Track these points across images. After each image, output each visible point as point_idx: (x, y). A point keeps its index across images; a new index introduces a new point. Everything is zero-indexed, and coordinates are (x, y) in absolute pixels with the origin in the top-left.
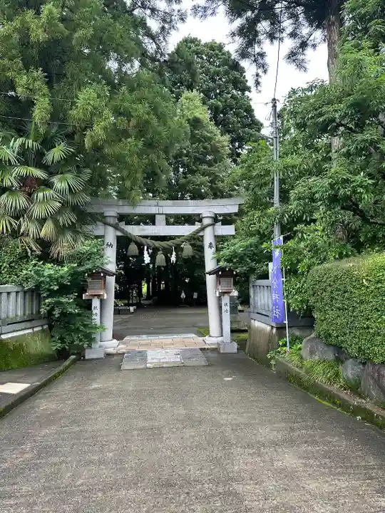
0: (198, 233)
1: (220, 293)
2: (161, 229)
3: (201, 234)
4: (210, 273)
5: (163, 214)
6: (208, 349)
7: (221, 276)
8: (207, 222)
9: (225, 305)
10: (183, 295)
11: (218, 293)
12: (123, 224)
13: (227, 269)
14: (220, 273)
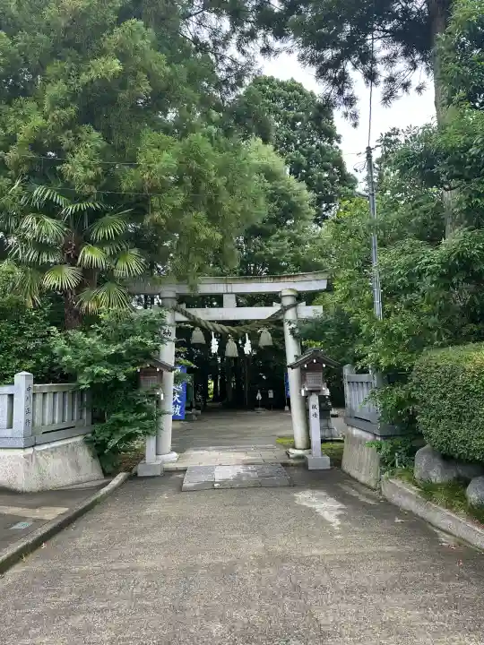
1: (306, 392)
2: (231, 312)
3: (281, 317)
4: (292, 367)
5: (232, 293)
6: (293, 465)
7: (307, 370)
8: (287, 301)
9: (314, 407)
10: (259, 396)
11: (303, 391)
12: (183, 306)
13: (315, 361)
14: (306, 366)
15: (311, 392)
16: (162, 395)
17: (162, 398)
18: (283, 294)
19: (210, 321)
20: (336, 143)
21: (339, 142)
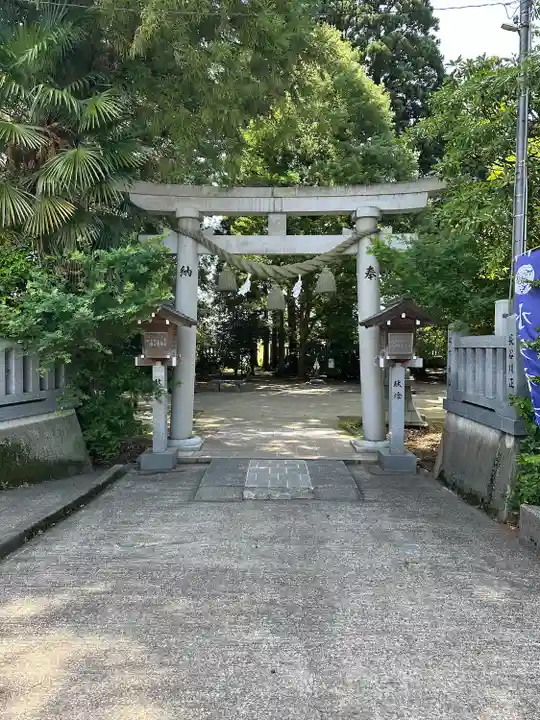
0: (346, 248)
1: (386, 361)
2: (278, 242)
3: (351, 251)
4: (367, 324)
5: (281, 213)
6: (359, 462)
7: (391, 329)
8: (365, 226)
9: (397, 384)
10: (316, 366)
11: (382, 361)
13: (404, 316)
14: (389, 323)
15: (393, 362)
16: (174, 359)
17: (174, 364)
18: (359, 215)
20: (431, 31)
21: (436, 29)
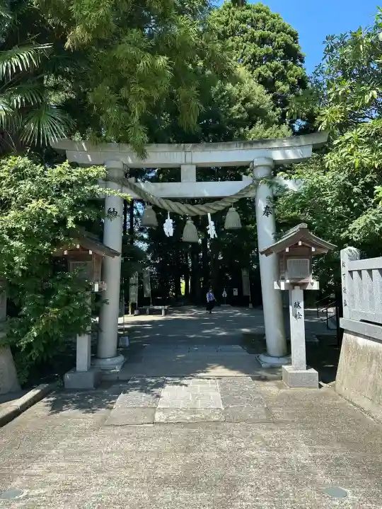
1: (287, 285)
2: (190, 187)
3: (251, 194)
4: (267, 252)
5: (192, 164)
7: (289, 255)
8: (261, 173)
9: (297, 305)
10: (225, 294)
11: (283, 284)
12: (132, 180)
13: (300, 243)
14: (287, 250)
15: (293, 285)
18: (255, 164)
19: (164, 198)
